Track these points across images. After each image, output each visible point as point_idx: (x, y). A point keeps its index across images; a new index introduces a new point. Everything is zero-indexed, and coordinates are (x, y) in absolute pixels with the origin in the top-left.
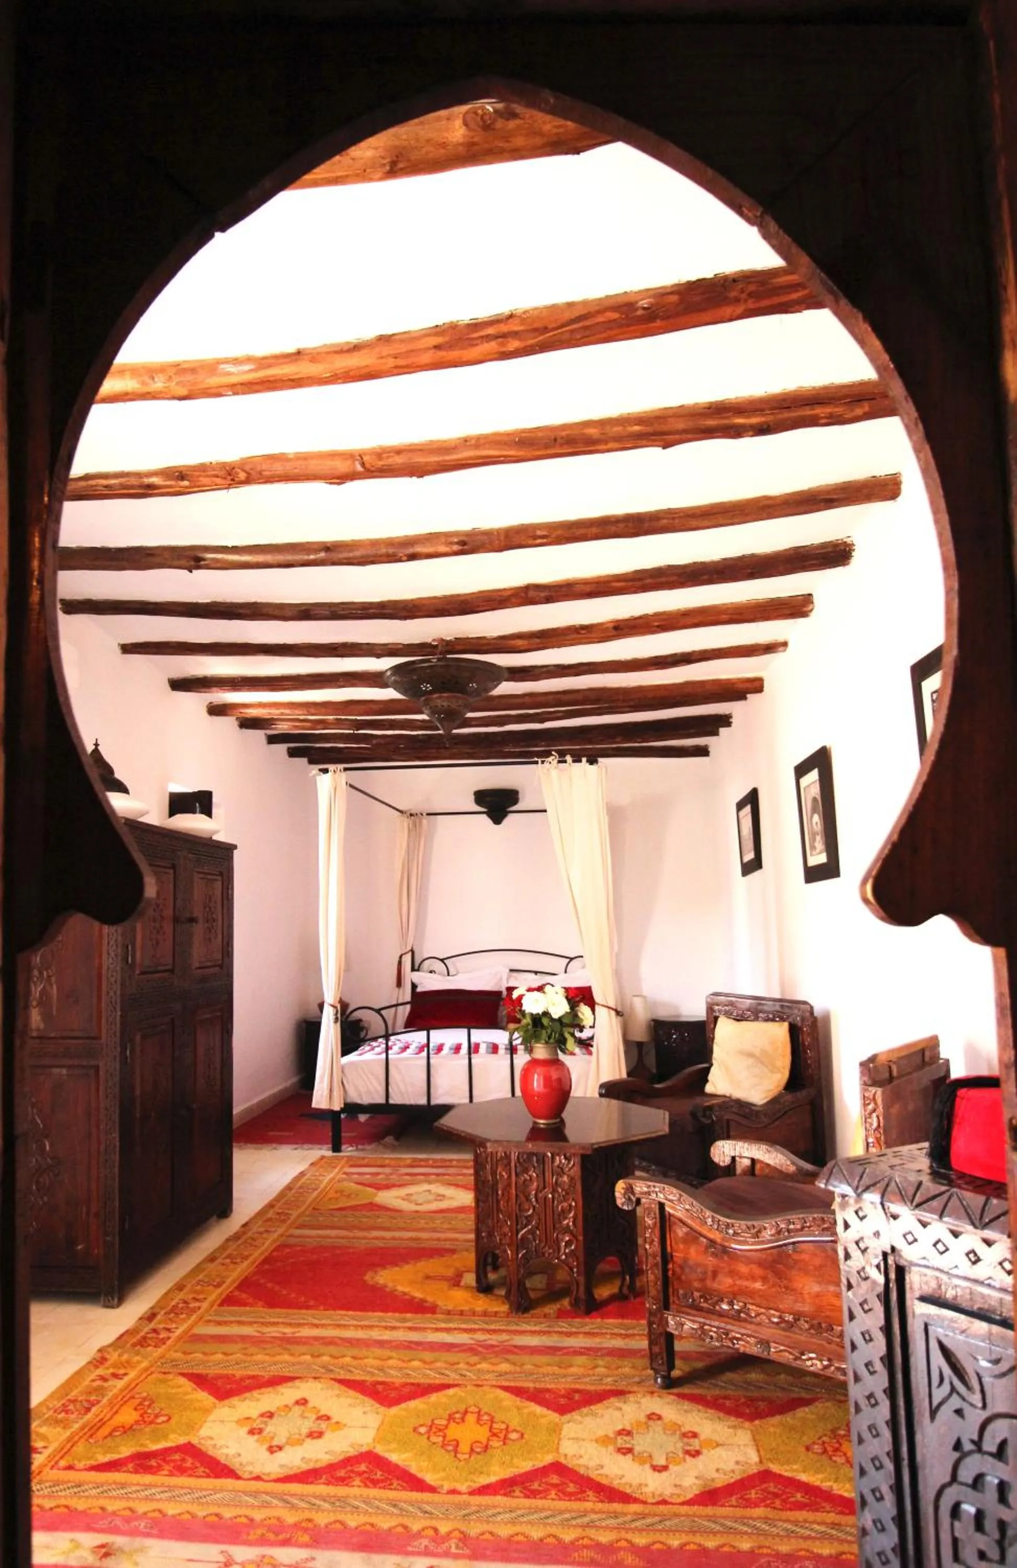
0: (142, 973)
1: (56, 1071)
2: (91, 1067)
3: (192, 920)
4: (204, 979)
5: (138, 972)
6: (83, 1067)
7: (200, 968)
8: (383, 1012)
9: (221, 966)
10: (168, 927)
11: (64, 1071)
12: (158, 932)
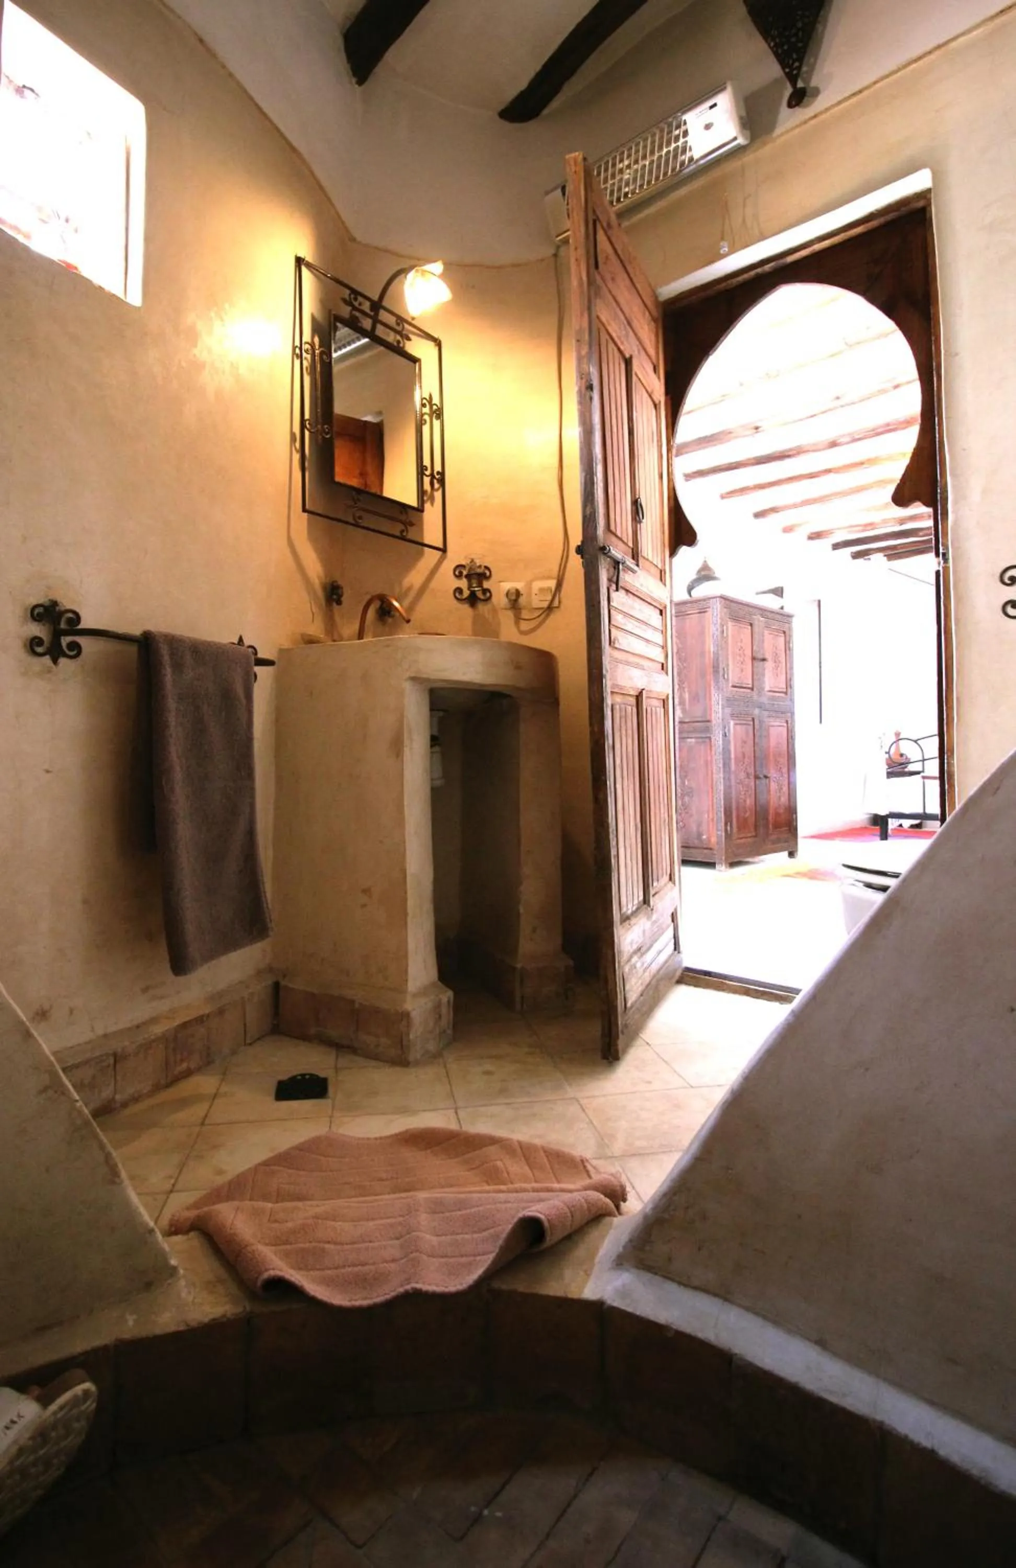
0: (734, 686)
1: (689, 740)
2: (706, 737)
3: (764, 660)
4: (773, 698)
5: (730, 685)
6: (702, 738)
7: (770, 691)
8: (919, 742)
9: (786, 693)
10: (749, 661)
11: (693, 740)
12: (742, 663)
